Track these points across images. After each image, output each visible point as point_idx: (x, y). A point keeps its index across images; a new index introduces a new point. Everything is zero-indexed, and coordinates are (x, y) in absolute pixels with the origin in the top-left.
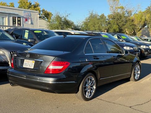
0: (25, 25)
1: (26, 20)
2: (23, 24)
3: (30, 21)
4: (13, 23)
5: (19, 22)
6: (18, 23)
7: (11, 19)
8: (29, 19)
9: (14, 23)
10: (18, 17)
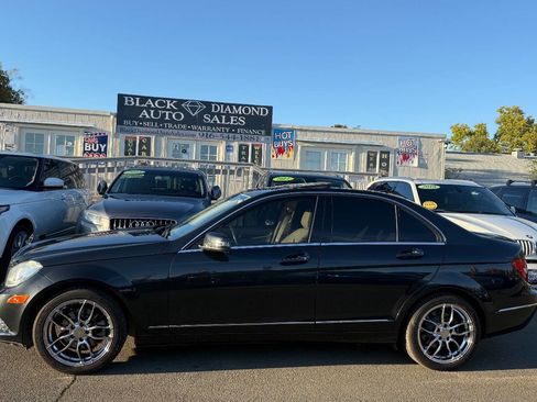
0: (400, 169)
1: (406, 157)
2: (395, 167)
3: (416, 160)
4: (368, 166)
5: (384, 164)
6: (380, 166)
7: (364, 157)
8: (415, 154)
9: (371, 165)
10: (382, 152)
